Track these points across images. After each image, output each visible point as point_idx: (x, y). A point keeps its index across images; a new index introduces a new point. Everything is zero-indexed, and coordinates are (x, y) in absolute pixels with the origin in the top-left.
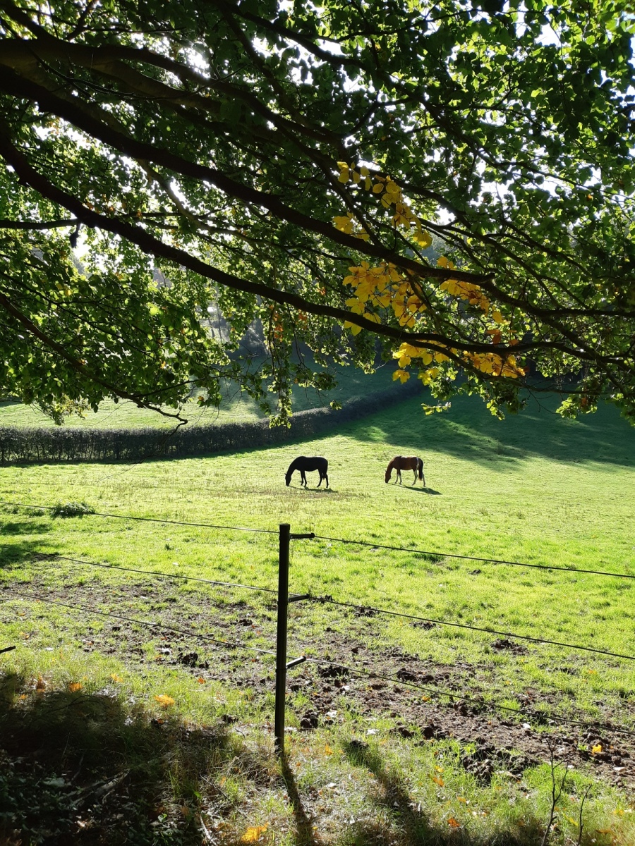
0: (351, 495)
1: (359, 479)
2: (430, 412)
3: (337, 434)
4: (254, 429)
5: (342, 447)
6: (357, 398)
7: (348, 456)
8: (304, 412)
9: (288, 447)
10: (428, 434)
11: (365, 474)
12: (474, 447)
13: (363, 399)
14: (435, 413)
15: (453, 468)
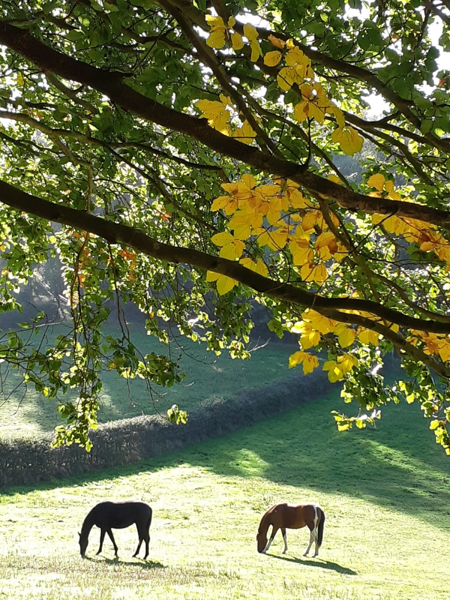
0: (205, 574)
1: (220, 545)
2: (345, 427)
3: (182, 462)
4: (35, 450)
5: (191, 485)
6: (217, 399)
7: (201, 503)
8: (124, 422)
9: (93, 485)
10: (341, 465)
11: (230, 536)
12: (419, 492)
13: (230, 401)
14: (354, 429)
15: (384, 527)
